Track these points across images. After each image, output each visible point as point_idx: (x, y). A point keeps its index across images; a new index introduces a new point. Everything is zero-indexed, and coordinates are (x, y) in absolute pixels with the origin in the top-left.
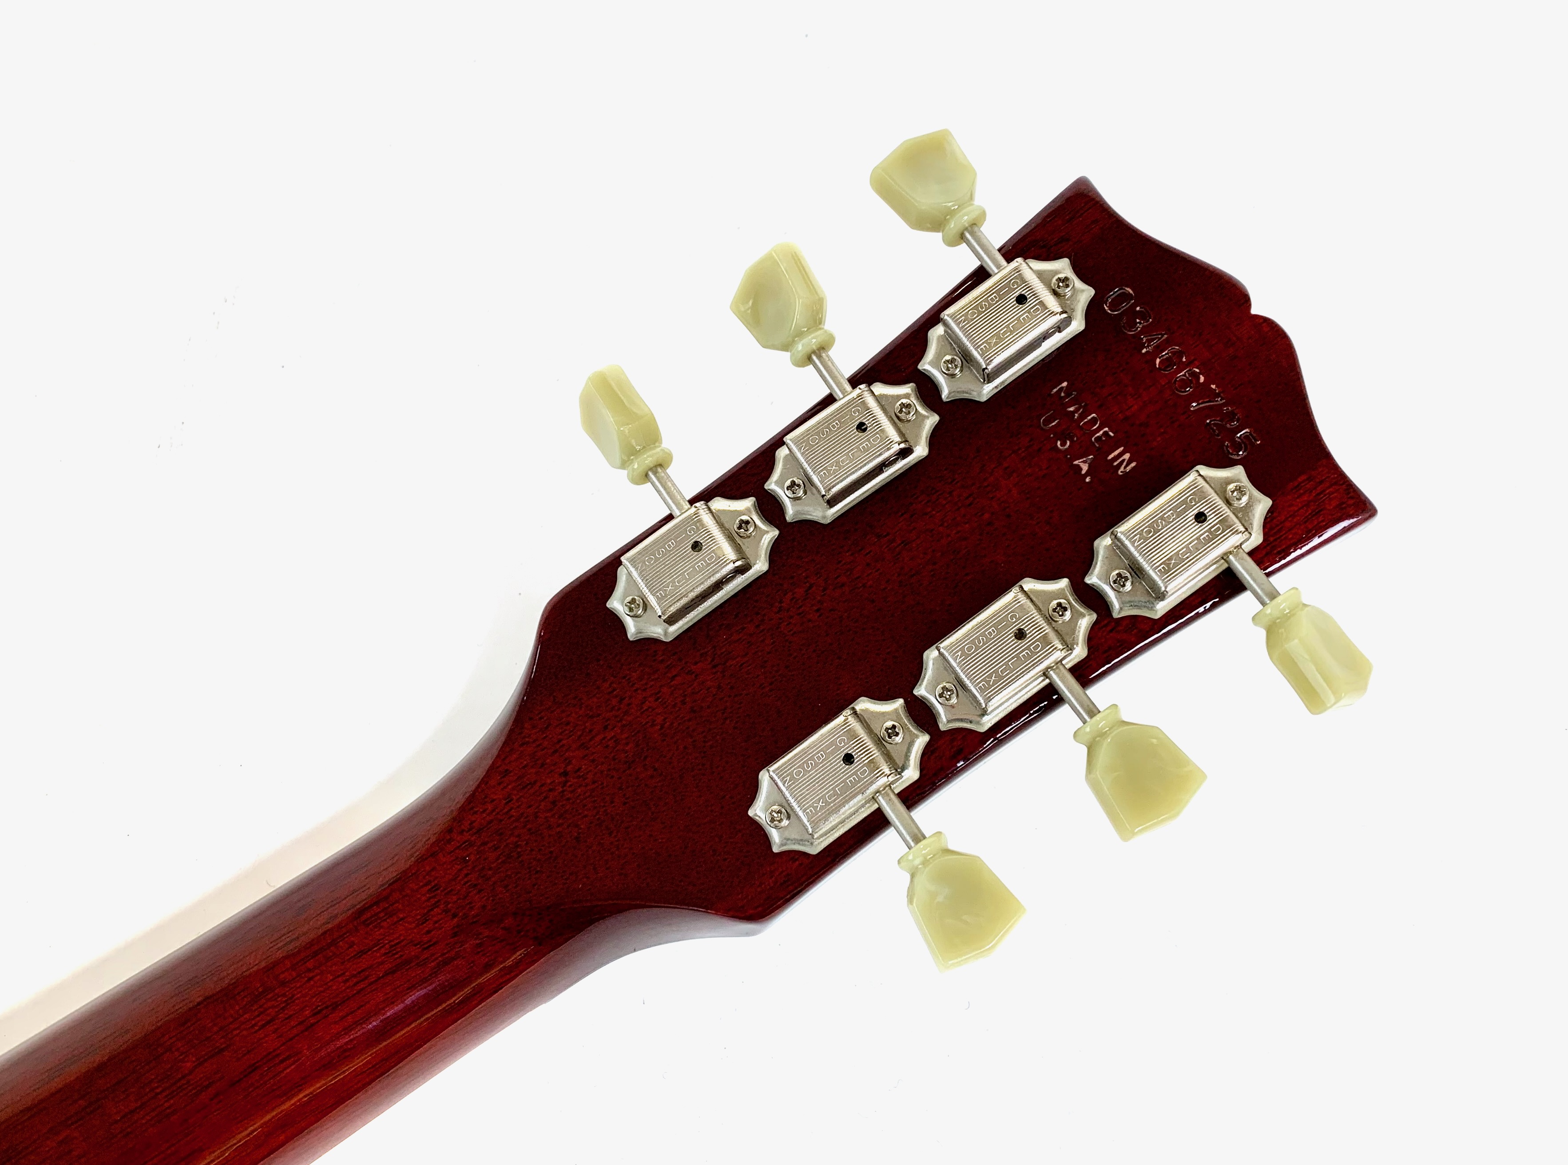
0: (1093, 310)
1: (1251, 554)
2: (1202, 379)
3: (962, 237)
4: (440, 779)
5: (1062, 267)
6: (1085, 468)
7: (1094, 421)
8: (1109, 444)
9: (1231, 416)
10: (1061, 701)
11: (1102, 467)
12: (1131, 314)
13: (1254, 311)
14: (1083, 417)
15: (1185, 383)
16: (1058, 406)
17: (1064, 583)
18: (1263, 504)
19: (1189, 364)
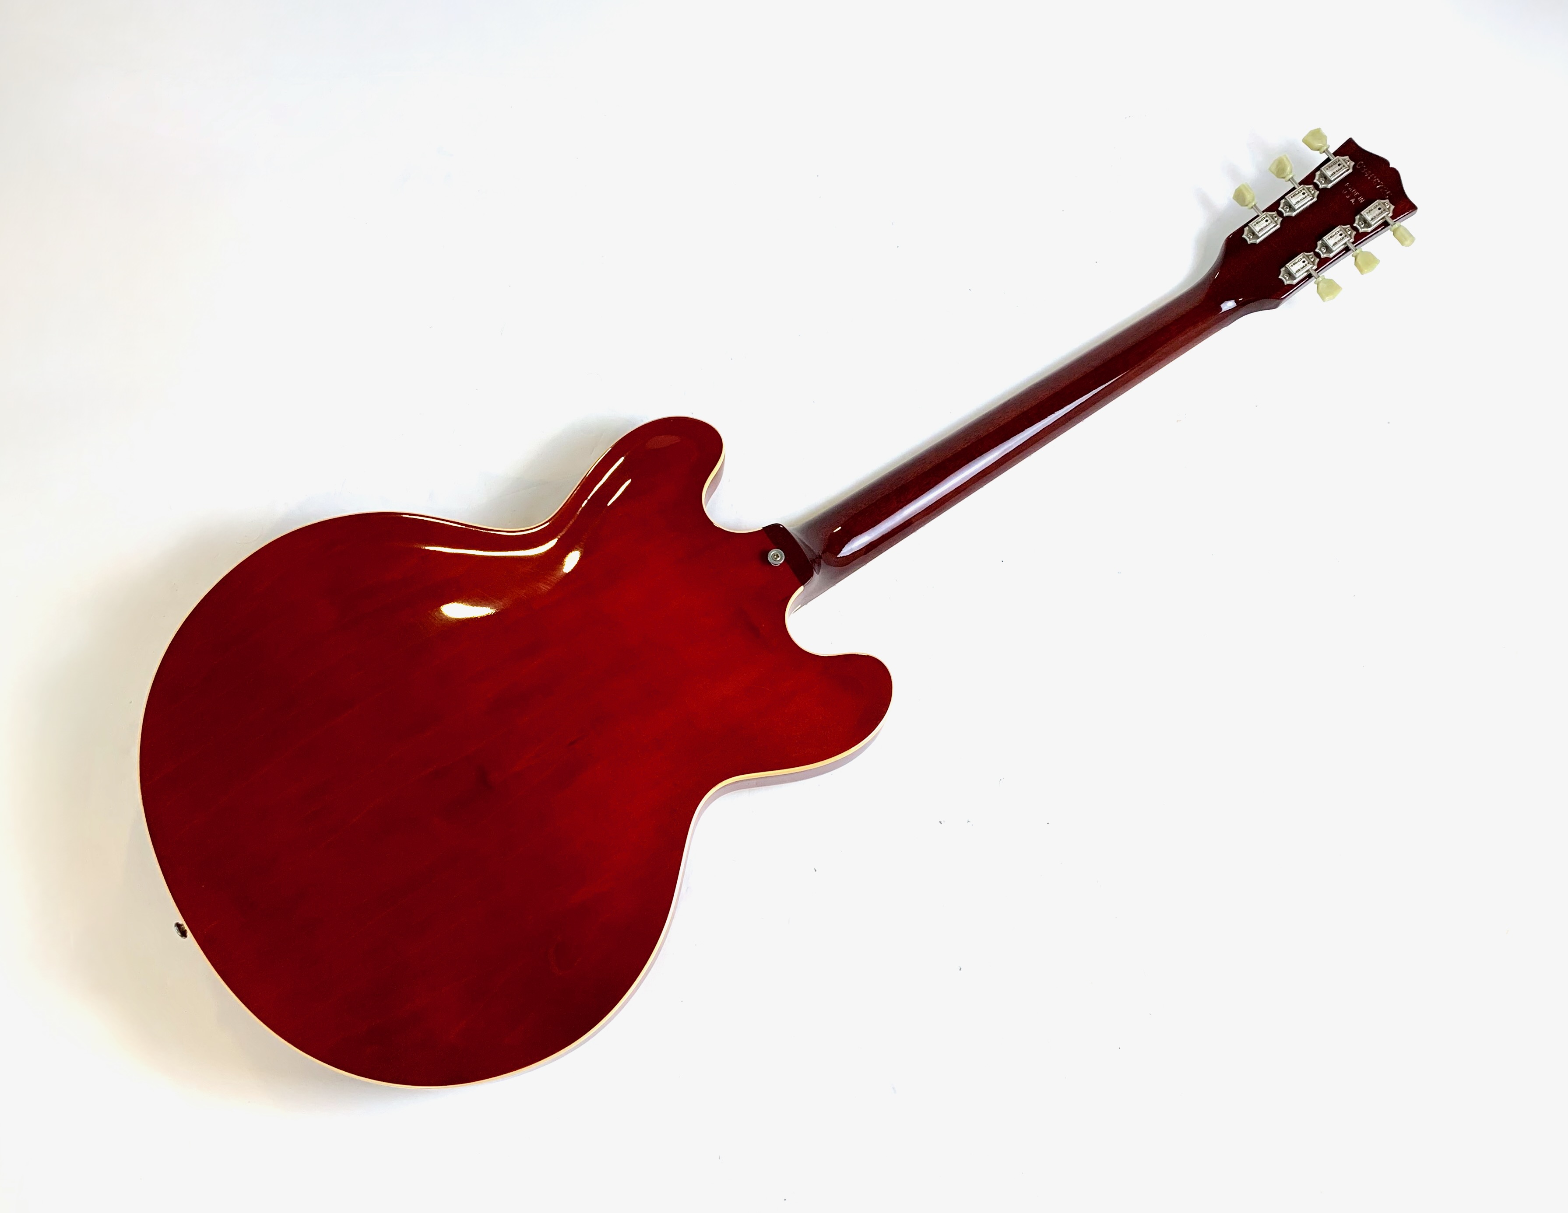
0: (1354, 167)
1: (1391, 217)
2: (1379, 181)
3: (1324, 152)
4: (1202, 277)
5: (1347, 158)
6: (1353, 202)
7: (1355, 191)
8: (1358, 196)
9: (1386, 189)
10: (1350, 250)
11: (1357, 201)
12: (1363, 168)
13: (1391, 166)
14: (1352, 190)
15: (1375, 182)
16: (1347, 188)
17: (1348, 226)
18: (1393, 207)
19: (1376, 178)
